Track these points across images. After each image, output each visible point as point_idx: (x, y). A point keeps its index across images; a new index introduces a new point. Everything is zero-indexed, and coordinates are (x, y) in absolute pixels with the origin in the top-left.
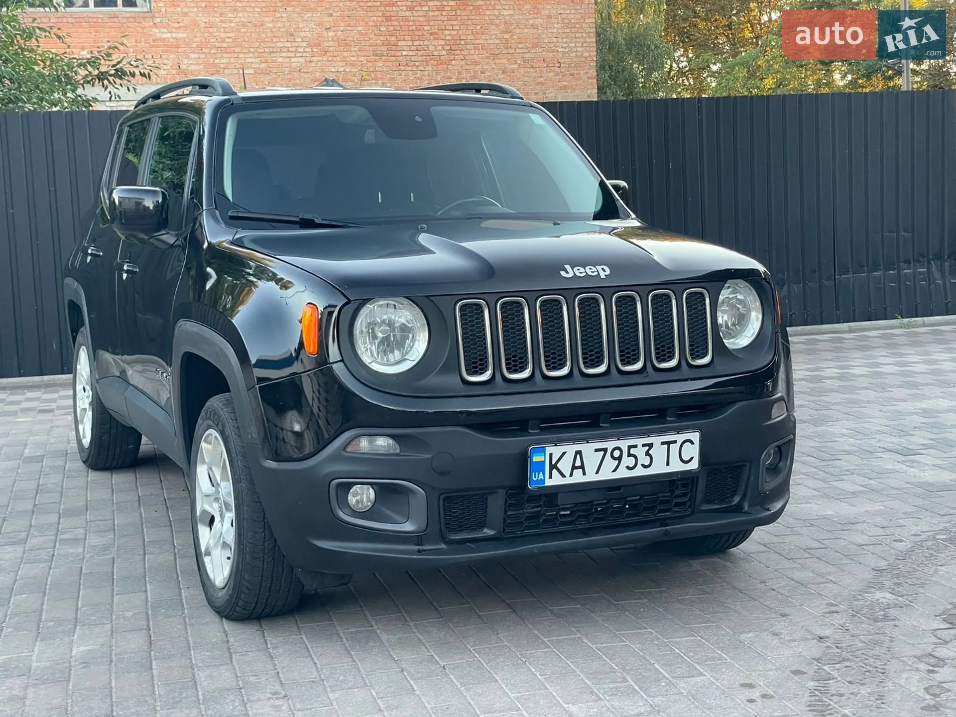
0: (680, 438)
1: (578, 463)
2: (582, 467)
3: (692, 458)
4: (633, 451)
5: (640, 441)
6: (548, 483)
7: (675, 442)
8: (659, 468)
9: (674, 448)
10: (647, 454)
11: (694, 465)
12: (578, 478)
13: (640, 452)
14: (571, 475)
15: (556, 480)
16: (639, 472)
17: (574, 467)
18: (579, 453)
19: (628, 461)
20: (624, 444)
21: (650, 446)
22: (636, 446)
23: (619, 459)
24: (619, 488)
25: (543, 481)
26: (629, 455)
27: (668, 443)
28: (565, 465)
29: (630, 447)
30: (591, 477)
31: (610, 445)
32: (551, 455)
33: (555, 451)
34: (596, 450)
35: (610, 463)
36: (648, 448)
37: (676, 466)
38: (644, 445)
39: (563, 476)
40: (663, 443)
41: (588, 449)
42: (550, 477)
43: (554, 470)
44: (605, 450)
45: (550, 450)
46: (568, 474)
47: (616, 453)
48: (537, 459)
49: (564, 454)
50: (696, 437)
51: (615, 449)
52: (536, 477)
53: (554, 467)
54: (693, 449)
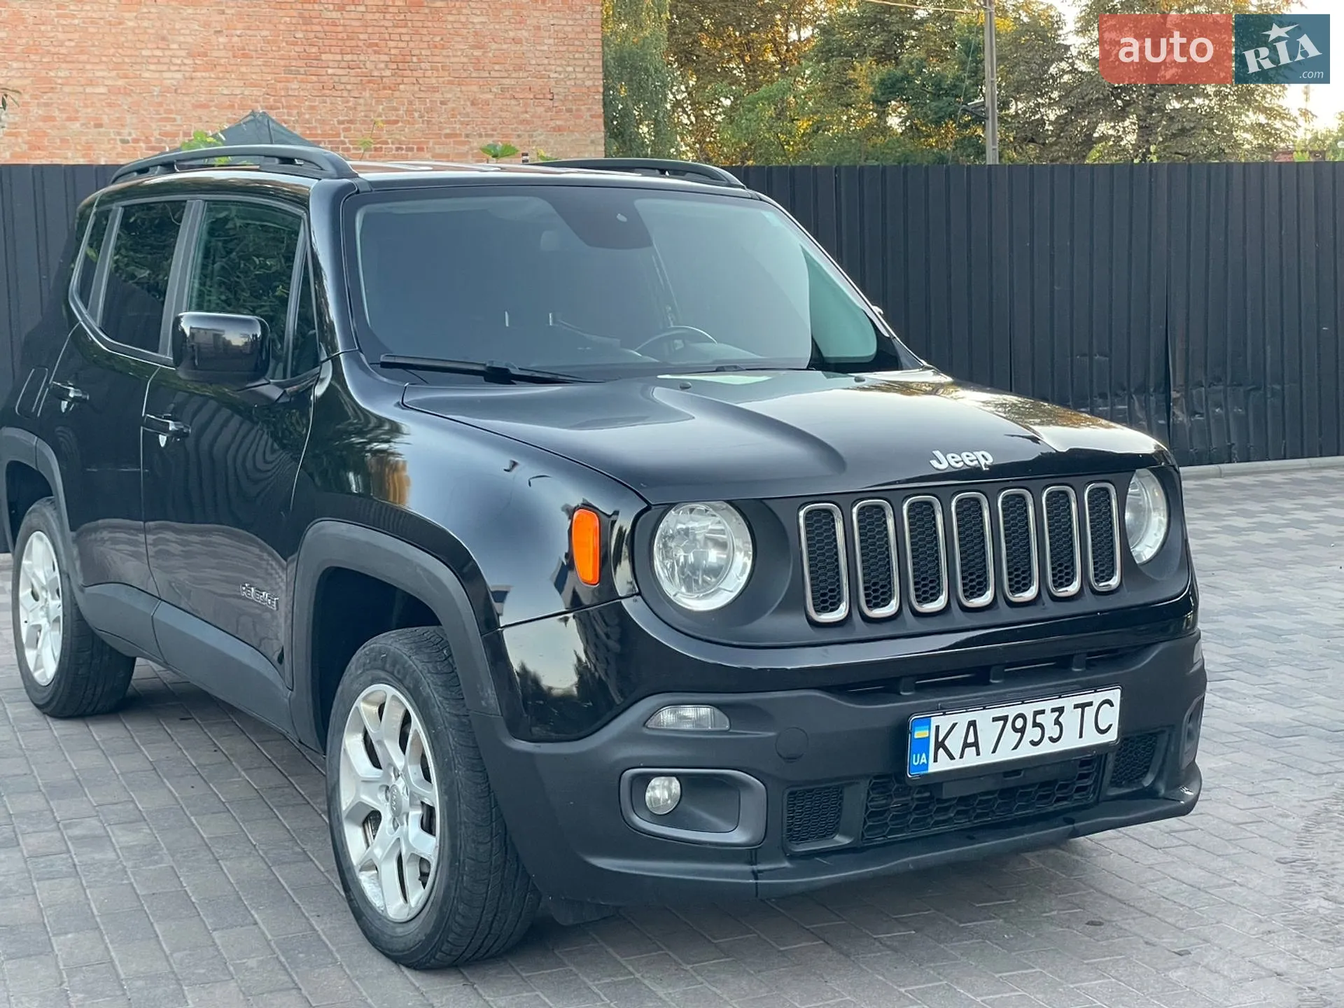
0: (1097, 698)
1: (971, 739)
2: (976, 745)
3: (1110, 726)
4: (1039, 719)
5: (1048, 705)
6: (933, 768)
7: (1091, 704)
8: (1070, 742)
9: (1089, 713)
10: (1057, 722)
11: (1112, 736)
12: (971, 760)
13: (1047, 720)
14: (962, 756)
15: (942, 764)
16: (1041, 750)
17: (966, 745)
18: (971, 724)
19: (1032, 733)
20: (1028, 709)
21: (1061, 710)
22: (1043, 712)
23: (1022, 731)
24: (1017, 772)
25: (926, 766)
26: (1035, 725)
27: (1082, 706)
28: (955, 742)
29: (1036, 714)
30: (984, 759)
31: (1011, 711)
32: (937, 728)
33: (942, 722)
34: (995, 719)
35: (1010, 737)
36: (1057, 714)
37: (1087, 740)
38: (1053, 710)
39: (952, 757)
40: (1076, 706)
41: (984, 717)
42: (935, 760)
43: (941, 750)
44: (1005, 719)
45: (937, 721)
46: (958, 754)
47: (1019, 722)
48: (919, 734)
49: (954, 726)
50: (1117, 695)
51: (1017, 717)
52: (917, 760)
53: (940, 745)
54: (1112, 714)
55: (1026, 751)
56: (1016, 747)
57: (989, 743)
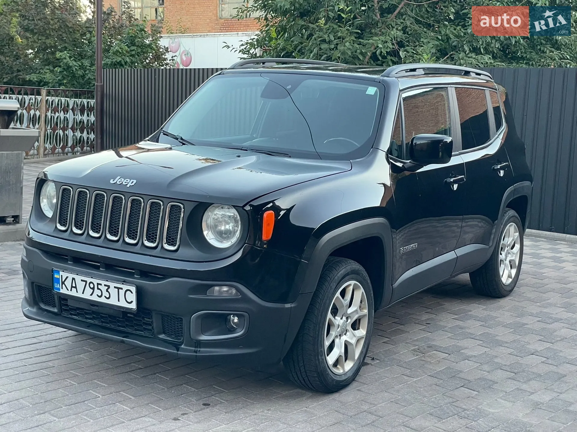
0: (125, 287)
1: (74, 285)
2: (76, 287)
3: (132, 302)
4: (99, 286)
5: (103, 283)
6: (62, 291)
7: (122, 289)
8: (113, 301)
9: (122, 292)
10: (107, 291)
11: (133, 306)
12: (73, 293)
13: (104, 289)
14: (71, 290)
15: (64, 291)
16: (103, 300)
17: (72, 287)
18: (73, 279)
19: (97, 292)
20: (95, 281)
21: (109, 287)
22: (101, 284)
23: (93, 289)
24: (96, 306)
25: (59, 289)
26: (98, 289)
27: (119, 288)
28: (68, 283)
29: (98, 284)
30: (80, 295)
31: (89, 280)
32: (62, 276)
33: (64, 275)
34: (82, 280)
35: (88, 291)
37: (123, 304)
38: (105, 285)
39: (68, 290)
40: (115, 287)
41: (78, 278)
42: (62, 288)
43: (63, 285)
44: (86, 282)
45: (61, 273)
46: (69, 289)
47: (92, 286)
48: (56, 276)
49: (67, 277)
50: (133, 289)
51: (91, 283)
52: (56, 286)
53: (63, 283)
54: (132, 297)
55: (94, 298)
56: (91, 295)
57: (80, 289)
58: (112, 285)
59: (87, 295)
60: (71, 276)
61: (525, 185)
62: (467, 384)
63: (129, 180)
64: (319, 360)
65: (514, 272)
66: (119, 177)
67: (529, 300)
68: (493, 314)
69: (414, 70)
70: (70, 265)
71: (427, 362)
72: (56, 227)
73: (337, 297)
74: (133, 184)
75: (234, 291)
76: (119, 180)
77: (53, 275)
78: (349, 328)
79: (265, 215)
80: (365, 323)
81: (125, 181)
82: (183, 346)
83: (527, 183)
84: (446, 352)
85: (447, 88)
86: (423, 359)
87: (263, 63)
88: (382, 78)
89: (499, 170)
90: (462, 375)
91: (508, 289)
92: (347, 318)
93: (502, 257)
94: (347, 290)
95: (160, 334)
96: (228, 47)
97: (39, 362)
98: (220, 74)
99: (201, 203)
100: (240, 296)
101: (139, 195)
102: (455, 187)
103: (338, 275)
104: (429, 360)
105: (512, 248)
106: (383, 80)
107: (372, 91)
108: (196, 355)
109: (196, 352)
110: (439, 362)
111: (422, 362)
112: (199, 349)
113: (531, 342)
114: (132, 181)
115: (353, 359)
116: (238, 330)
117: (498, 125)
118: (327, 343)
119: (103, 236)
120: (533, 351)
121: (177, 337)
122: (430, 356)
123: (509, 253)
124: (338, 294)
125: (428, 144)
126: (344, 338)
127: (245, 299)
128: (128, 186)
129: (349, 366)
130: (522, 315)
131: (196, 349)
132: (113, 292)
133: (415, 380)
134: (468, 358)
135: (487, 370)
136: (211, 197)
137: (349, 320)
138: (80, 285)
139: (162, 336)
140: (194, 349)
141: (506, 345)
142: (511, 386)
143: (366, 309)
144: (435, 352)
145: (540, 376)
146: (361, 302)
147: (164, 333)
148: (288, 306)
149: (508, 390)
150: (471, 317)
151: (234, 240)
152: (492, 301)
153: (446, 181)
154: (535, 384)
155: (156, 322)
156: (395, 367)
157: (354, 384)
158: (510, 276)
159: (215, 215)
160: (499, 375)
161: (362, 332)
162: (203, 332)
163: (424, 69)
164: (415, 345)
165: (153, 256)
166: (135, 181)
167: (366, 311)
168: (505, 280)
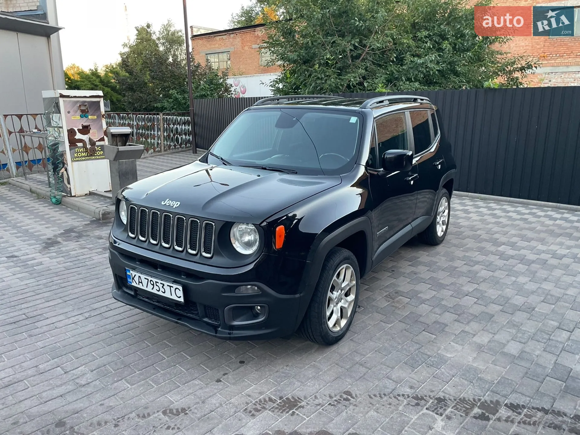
0: (175, 286)
1: (140, 281)
2: (141, 283)
3: (180, 297)
5: (160, 281)
6: (133, 284)
7: (172, 287)
8: (167, 295)
9: (173, 289)
10: (163, 287)
11: (182, 300)
12: (140, 286)
13: (160, 286)
15: (134, 284)
16: (160, 293)
17: (139, 282)
18: (139, 277)
19: (156, 287)
20: (154, 280)
21: (163, 285)
22: (158, 283)
23: (153, 285)
25: (131, 283)
26: (157, 285)
27: (170, 287)
29: (156, 282)
30: (144, 288)
31: (150, 279)
33: (133, 273)
34: (145, 278)
35: (150, 285)
37: (174, 297)
38: (161, 283)
39: (136, 284)
40: (168, 286)
41: (143, 277)
42: (133, 282)
44: (148, 279)
45: (131, 272)
46: (138, 283)
47: (152, 282)
48: (128, 273)
49: (135, 275)
50: (181, 288)
51: (151, 281)
52: (129, 280)
53: (133, 279)
54: (180, 293)
55: (154, 291)
56: (152, 289)
57: (145, 284)
58: (166, 284)
59: (149, 289)
60: (138, 275)
61: (453, 172)
62: (427, 328)
63: (175, 202)
64: (322, 328)
65: (444, 227)
66: (168, 200)
67: (455, 245)
68: (434, 259)
69: (382, 102)
70: (137, 265)
71: (396, 307)
72: (128, 234)
73: (335, 280)
74: (178, 205)
75: (256, 288)
76: (168, 202)
77: (126, 273)
78: (343, 297)
79: (277, 229)
80: (354, 290)
81: (172, 203)
82: (219, 329)
83: (453, 171)
84: (408, 297)
85: (404, 112)
86: (393, 304)
87: (278, 100)
88: (360, 110)
89: (438, 165)
90: (421, 319)
91: (441, 240)
92: (342, 291)
93: (438, 220)
94: (341, 272)
95: (204, 317)
96: (263, 84)
97: (129, 323)
98: (248, 110)
99: (227, 222)
100: (261, 293)
101: (182, 215)
102: (412, 182)
103: (335, 264)
104: (398, 305)
105: (444, 213)
106: (361, 111)
107: (353, 120)
108: (230, 337)
109: (229, 334)
110: (405, 307)
111: (394, 308)
112: (232, 332)
113: (464, 284)
114: (177, 203)
115: (346, 317)
116: (260, 316)
117: (436, 134)
118: (328, 314)
119: (159, 244)
120: (467, 293)
121: (216, 320)
122: (398, 302)
123: (442, 216)
124: (335, 277)
125: (394, 157)
126: (340, 305)
127: (264, 294)
128: (174, 207)
129: (343, 322)
130: (452, 260)
131: (230, 332)
132: (167, 289)
133: (390, 326)
134: (423, 302)
135: (439, 313)
136: (235, 217)
137: (343, 292)
138: (145, 282)
139: (206, 320)
140: (228, 331)
141: (448, 288)
142: (458, 328)
143: (354, 281)
144: (401, 297)
145: (476, 316)
146: (351, 277)
147: (207, 317)
148: (297, 296)
149: (457, 332)
150: (421, 263)
151: (255, 248)
152: (432, 248)
153: (406, 179)
154: (474, 326)
155: (200, 310)
156: (375, 314)
157: (348, 334)
158: (442, 231)
159: (240, 228)
160: (448, 317)
161: (352, 297)
162: (234, 319)
163: (389, 100)
164: (386, 291)
165: (195, 262)
166: (179, 203)
167: (354, 282)
168: (440, 233)
